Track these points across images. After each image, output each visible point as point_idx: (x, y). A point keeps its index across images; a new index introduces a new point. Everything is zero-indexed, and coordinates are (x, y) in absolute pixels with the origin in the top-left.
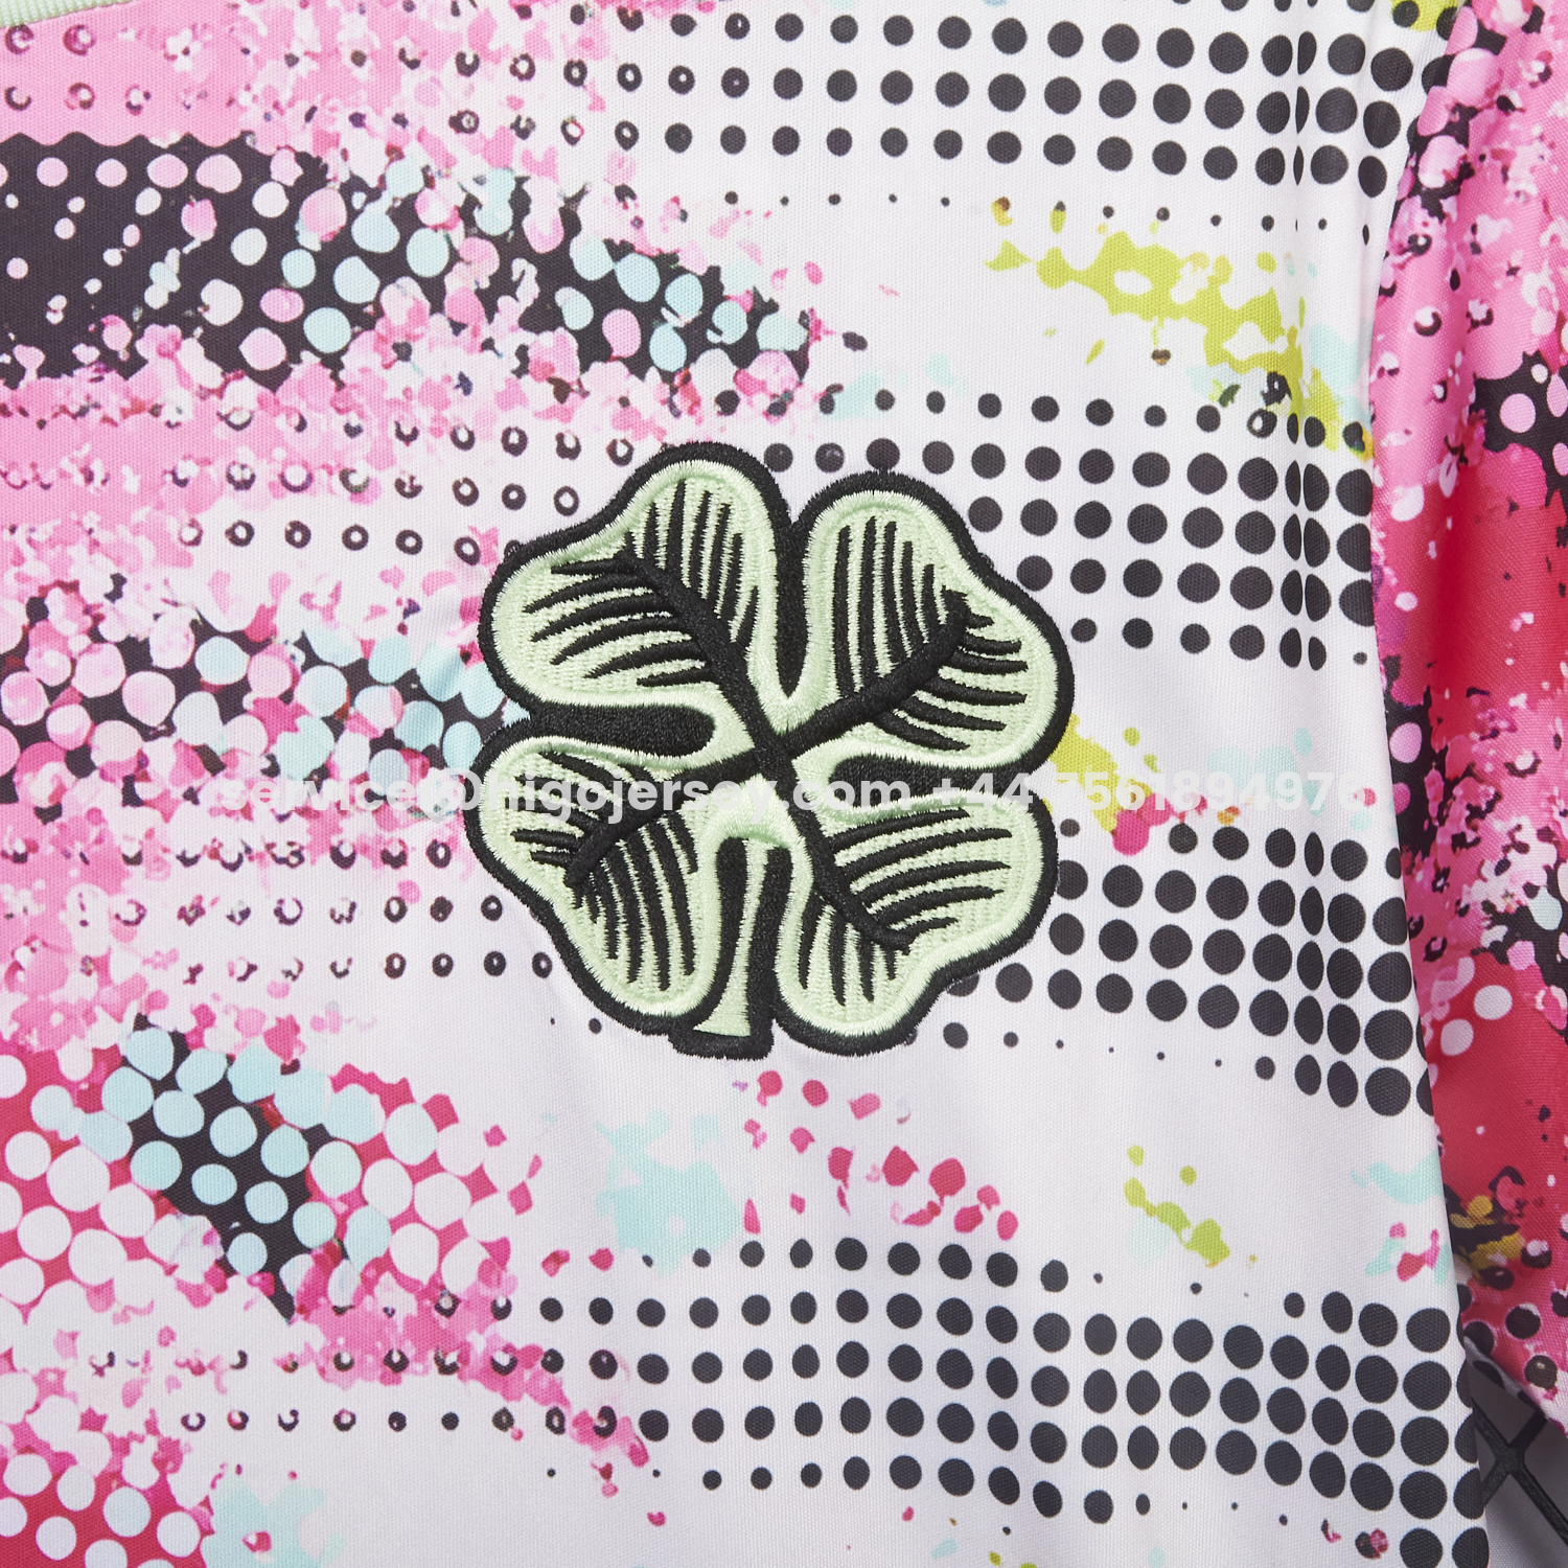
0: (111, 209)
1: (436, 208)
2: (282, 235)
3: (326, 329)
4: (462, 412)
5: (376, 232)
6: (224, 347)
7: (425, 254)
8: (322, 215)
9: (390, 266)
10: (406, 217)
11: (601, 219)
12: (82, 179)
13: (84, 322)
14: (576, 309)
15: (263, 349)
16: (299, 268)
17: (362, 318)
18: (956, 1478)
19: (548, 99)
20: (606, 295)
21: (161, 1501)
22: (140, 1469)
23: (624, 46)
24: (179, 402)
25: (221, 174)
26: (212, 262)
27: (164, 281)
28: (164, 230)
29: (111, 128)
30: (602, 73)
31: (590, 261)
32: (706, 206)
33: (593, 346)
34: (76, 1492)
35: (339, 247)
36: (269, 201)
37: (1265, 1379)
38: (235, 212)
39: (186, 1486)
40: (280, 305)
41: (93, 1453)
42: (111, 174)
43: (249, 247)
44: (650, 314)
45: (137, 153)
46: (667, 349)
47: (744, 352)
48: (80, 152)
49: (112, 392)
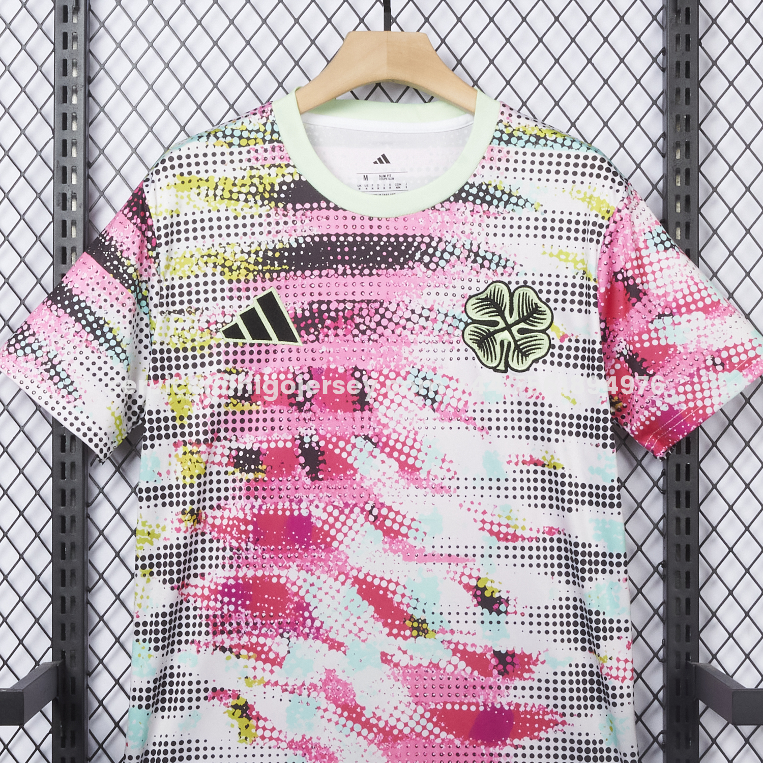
0: (410, 245)
1: (458, 245)
2: (436, 249)
3: (442, 263)
4: (462, 275)
5: (449, 248)
6: (427, 266)
7: (457, 252)
8: (442, 246)
9: (452, 254)
10: (454, 246)
11: (484, 247)
12: (406, 240)
13: (406, 261)
14: (480, 260)
15: (433, 266)
16: (438, 254)
17: (447, 261)
18: (535, 438)
19: (476, 229)
20: (484, 258)
21: (415, 440)
22: (412, 435)
23: (487, 221)
24: (420, 274)
25: (427, 240)
26: (425, 253)
27: (418, 256)
28: (418, 248)
29: (410, 233)
30: (484, 225)
31: (482, 253)
32: (499, 245)
33: (482, 266)
34: (402, 439)
35: (444, 251)
36: (434, 244)
37: (582, 422)
38: (429, 245)
39: (418, 438)
40: (435, 259)
41: (405, 433)
42: (410, 240)
43: (431, 251)
44: (491, 261)
45: (414, 236)
46: (493, 266)
47: (505, 267)
48: (406, 236)
49: (410, 272)
